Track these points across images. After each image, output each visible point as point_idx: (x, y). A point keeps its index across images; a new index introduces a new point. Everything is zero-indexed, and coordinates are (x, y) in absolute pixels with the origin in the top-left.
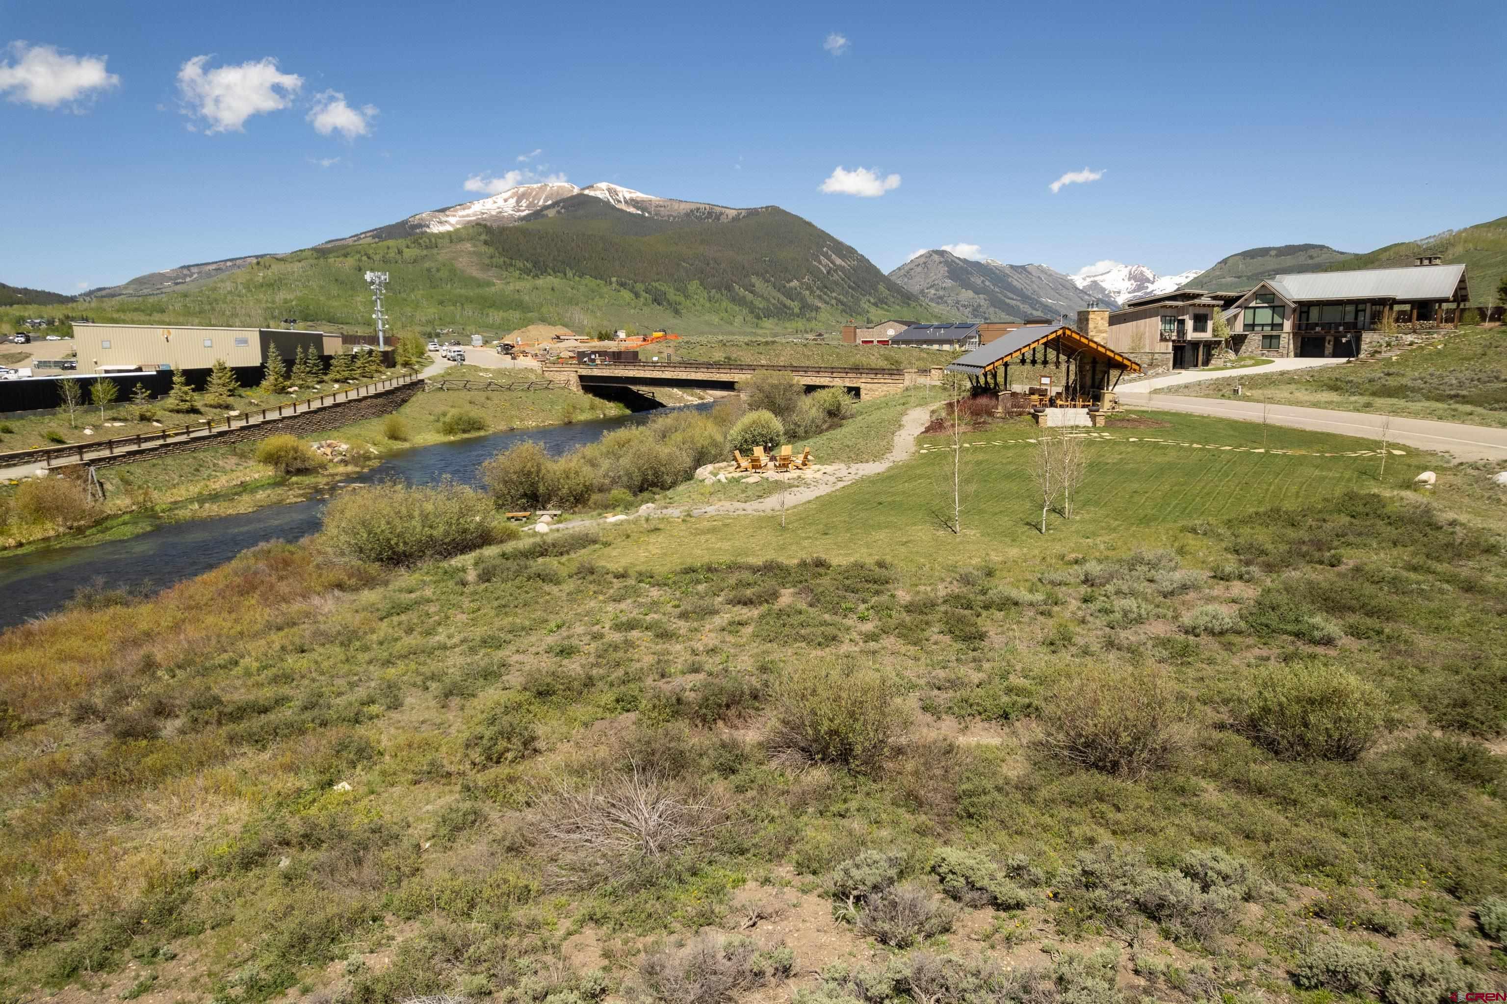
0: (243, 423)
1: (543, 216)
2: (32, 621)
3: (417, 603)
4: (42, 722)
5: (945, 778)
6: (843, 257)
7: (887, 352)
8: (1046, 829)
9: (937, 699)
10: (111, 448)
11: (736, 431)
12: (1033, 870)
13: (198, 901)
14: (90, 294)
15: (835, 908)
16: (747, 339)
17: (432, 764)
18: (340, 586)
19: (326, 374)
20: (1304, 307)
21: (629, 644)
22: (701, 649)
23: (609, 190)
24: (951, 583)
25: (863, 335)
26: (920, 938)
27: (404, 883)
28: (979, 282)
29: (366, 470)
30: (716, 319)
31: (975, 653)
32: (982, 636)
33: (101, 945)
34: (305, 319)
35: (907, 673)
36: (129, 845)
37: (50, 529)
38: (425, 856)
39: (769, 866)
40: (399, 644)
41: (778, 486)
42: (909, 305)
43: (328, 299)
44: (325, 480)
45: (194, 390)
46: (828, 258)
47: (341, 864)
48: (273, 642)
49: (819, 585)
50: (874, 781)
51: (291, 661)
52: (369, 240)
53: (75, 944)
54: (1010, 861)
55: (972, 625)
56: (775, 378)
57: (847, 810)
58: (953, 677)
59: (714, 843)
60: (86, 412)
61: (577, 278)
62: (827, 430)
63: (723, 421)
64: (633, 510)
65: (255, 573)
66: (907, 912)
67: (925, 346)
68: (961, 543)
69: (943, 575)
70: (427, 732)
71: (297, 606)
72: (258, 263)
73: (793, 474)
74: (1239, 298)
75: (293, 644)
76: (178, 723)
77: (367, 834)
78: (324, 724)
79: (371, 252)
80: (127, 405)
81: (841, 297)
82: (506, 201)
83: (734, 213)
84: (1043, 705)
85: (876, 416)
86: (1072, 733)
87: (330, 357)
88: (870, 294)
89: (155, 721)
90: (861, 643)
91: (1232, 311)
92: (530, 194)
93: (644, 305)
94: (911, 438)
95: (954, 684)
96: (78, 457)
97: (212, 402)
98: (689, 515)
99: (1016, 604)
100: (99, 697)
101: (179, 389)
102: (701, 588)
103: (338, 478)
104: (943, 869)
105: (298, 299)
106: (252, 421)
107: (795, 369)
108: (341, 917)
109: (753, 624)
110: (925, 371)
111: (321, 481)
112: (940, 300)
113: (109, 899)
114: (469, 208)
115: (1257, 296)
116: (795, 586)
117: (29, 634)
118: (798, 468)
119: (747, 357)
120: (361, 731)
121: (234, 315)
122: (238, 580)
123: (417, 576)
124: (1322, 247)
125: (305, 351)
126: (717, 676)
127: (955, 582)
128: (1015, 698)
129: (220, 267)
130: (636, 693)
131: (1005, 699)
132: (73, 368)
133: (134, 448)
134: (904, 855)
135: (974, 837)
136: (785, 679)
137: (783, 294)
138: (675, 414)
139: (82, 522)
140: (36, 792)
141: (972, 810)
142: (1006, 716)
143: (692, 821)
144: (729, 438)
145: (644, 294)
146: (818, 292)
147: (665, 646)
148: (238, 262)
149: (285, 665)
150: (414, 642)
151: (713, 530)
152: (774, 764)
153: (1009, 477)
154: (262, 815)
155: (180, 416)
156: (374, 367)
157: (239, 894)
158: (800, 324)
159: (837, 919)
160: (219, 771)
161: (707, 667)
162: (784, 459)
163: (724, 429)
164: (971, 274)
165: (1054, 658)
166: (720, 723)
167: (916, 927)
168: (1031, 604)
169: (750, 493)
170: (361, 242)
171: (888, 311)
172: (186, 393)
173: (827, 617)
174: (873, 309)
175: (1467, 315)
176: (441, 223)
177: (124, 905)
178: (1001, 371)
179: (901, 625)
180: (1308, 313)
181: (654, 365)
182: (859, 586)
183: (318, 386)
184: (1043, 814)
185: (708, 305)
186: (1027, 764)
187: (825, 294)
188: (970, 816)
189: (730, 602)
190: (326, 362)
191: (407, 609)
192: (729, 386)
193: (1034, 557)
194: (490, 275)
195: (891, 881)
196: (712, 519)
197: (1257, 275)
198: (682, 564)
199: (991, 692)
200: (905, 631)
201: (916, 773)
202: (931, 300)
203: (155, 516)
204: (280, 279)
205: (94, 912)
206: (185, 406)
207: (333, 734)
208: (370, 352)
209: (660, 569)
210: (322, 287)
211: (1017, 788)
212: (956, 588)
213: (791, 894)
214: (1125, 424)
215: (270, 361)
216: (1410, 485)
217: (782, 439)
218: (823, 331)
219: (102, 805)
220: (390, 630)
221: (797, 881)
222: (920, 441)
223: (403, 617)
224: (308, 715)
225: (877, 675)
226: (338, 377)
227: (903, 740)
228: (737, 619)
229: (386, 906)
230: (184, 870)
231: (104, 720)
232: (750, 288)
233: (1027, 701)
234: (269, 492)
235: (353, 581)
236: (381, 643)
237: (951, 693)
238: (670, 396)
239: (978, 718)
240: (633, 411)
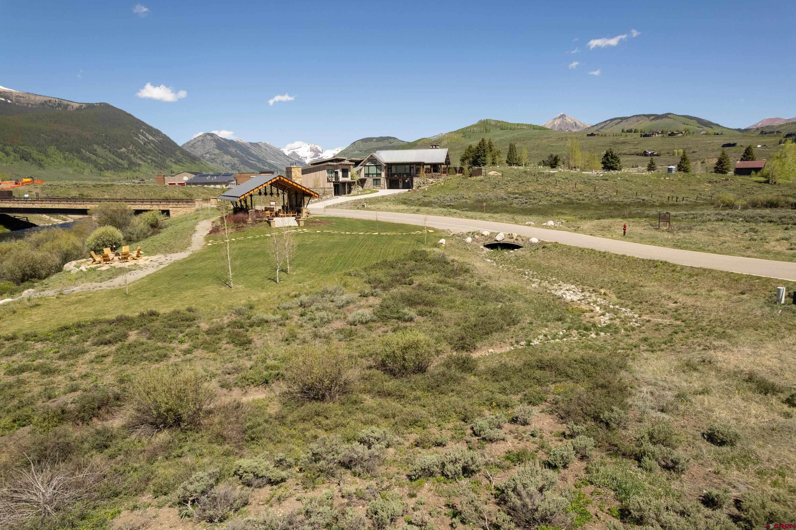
5: (237, 422)
6: (153, 136)
7: (184, 190)
8: (292, 436)
9: (228, 380)
11: (90, 239)
12: (288, 460)
15: (180, 511)
16: (94, 183)
20: (389, 166)
21: (21, 382)
22: (77, 376)
24: (231, 315)
25: (169, 180)
26: (232, 513)
28: (234, 151)
30: (70, 171)
31: (247, 352)
32: (250, 342)
35: (210, 369)
39: (136, 498)
41: (122, 271)
42: (195, 163)
46: (144, 135)
49: (153, 326)
50: (197, 432)
54: (276, 458)
55: (244, 336)
56: (114, 206)
57: (182, 452)
58: (236, 366)
59: (96, 495)
62: (151, 235)
63: (81, 234)
64: (17, 294)
66: (223, 501)
67: (206, 186)
68: (234, 293)
69: (226, 311)
73: (130, 263)
74: (361, 161)
81: (154, 158)
83: (77, 105)
84: (285, 372)
85: (180, 226)
86: (301, 384)
88: (171, 157)
90: (182, 356)
91: (359, 167)
93: (14, 160)
94: (202, 238)
95: (237, 370)
98: (61, 294)
99: (267, 322)
102: (74, 338)
104: (241, 471)
107: (128, 200)
109: (112, 355)
110: (207, 200)
112: (213, 160)
115: (369, 160)
116: (138, 329)
118: (134, 259)
119: (95, 194)
124: (394, 138)
126: (90, 390)
127: (233, 315)
128: (270, 371)
130: (30, 413)
131: (265, 373)
134: (218, 469)
135: (256, 450)
136: (136, 384)
137: (116, 156)
138: (45, 231)
141: (253, 436)
142: (266, 382)
143: (79, 485)
144: (86, 244)
145: (13, 154)
146: (139, 155)
147: (50, 379)
151: (79, 301)
152: (133, 436)
153: (257, 255)
158: (129, 174)
159: (182, 517)
161: (82, 387)
162: (125, 255)
163: (82, 238)
164: (229, 146)
165: (288, 347)
166: (95, 419)
167: (229, 508)
168: (275, 321)
169: (103, 276)
171: (183, 166)
173: (160, 344)
174: (174, 165)
175: (450, 170)
178: (249, 199)
179: (205, 342)
180: (391, 168)
181: (26, 200)
182: (178, 323)
184: (290, 429)
185: (64, 161)
186: (280, 405)
187: (144, 156)
188: (253, 439)
189: (95, 344)
192: (84, 212)
193: (274, 296)
195: (212, 486)
196: (78, 294)
197: (368, 150)
198: (58, 325)
199: (258, 371)
200: (207, 346)
201: (221, 423)
202: (208, 160)
209: (41, 330)
211: (276, 419)
212: (234, 318)
213: (151, 511)
214: (314, 224)
216: (437, 245)
217: (123, 242)
218: (144, 178)
221: (155, 502)
222: (207, 239)
225: (192, 373)
227: (212, 406)
228: (101, 354)
232: (94, 152)
233: (277, 372)
237: (236, 375)
238: (41, 220)
239: (252, 386)
240: (12, 230)
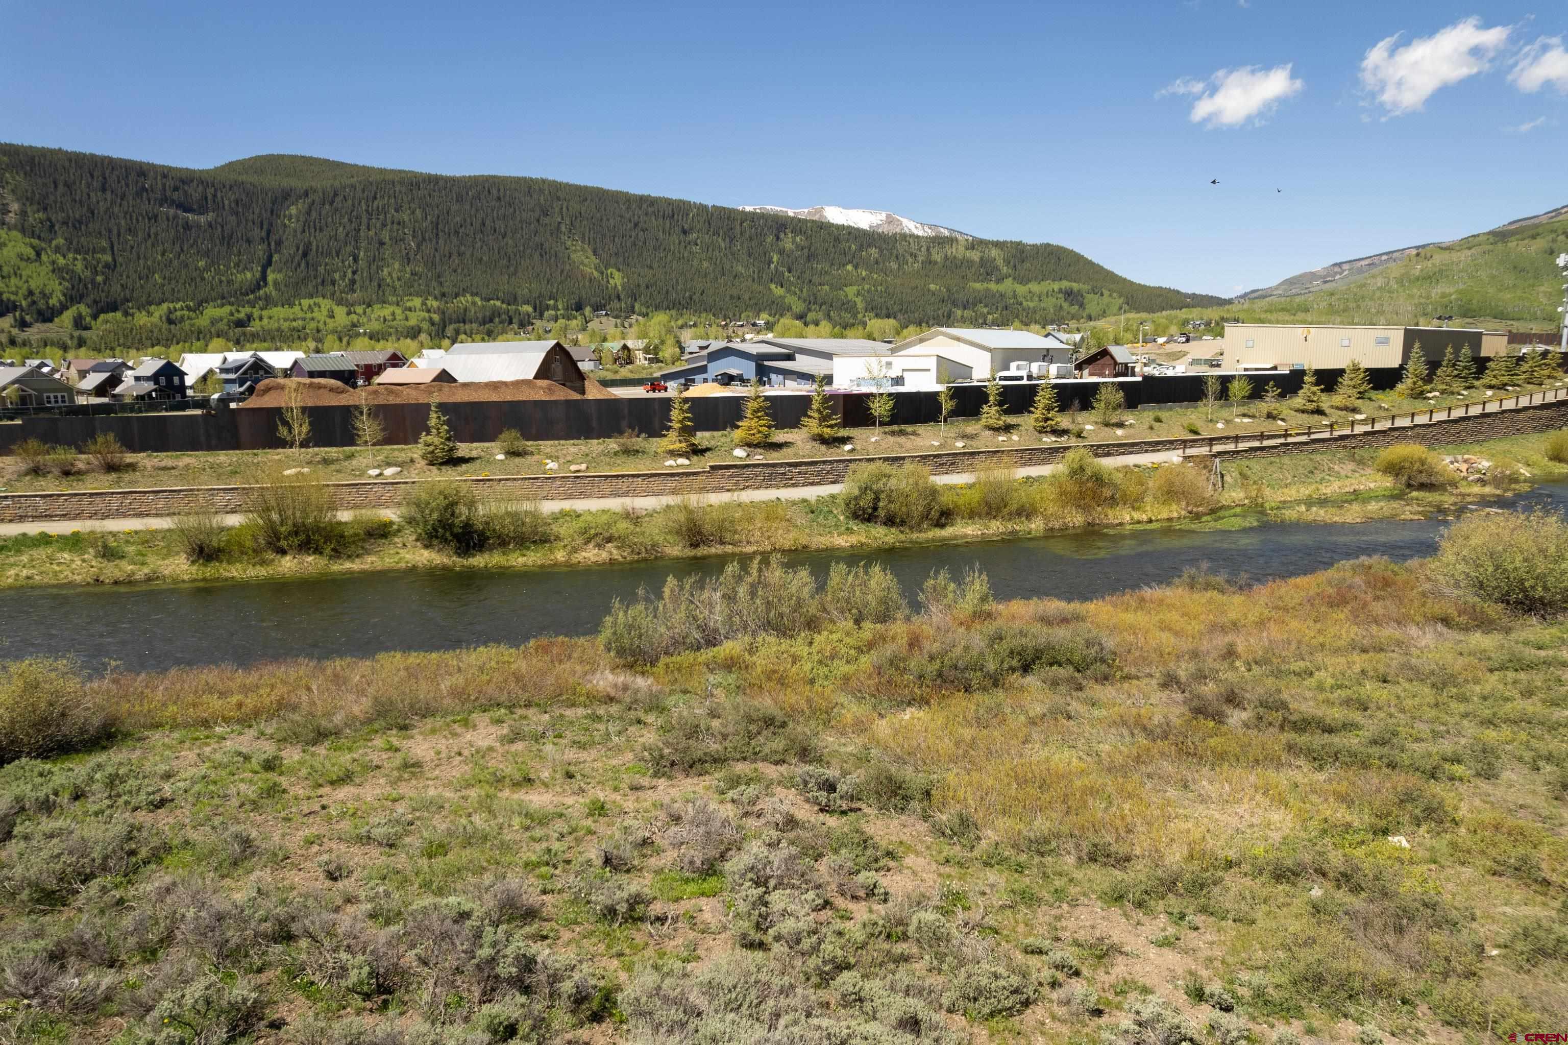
0: (1368, 428)
2: (1146, 588)
3: (1547, 663)
4: (1138, 678)
10: (1237, 443)
13: (1227, 889)
14: (1244, 296)
17: (1524, 860)
18: (1446, 621)
19: (1478, 379)
27: (1452, 981)
29: (1509, 494)
33: (1143, 887)
34: (1464, 316)
36: (1181, 811)
37: (1175, 510)
38: (1488, 964)
40: (1509, 705)
44: (1452, 499)
45: (1322, 391)
47: (1378, 923)
48: (1354, 663)
51: (1369, 688)
53: (1125, 877)
60: (1222, 407)
65: (1350, 587)
70: (1524, 821)
71: (1389, 632)
72: (1418, 255)
75: (1376, 670)
76: (1244, 715)
77: (1417, 904)
78: (1392, 766)
80: (1257, 402)
87: (1488, 359)
89: (1225, 707)
96: (1207, 448)
97: (1339, 404)
100: (1183, 671)
101: (1309, 388)
103: (1469, 499)
105: (1459, 292)
106: (1378, 427)
108: (1365, 978)
111: (1447, 500)
113: (1156, 851)
117: (1143, 600)
120: (1436, 789)
121: (1381, 312)
122: (1331, 591)
123: (1554, 631)
125: (1457, 352)
129: (1373, 262)
132: (1218, 366)
133: (1257, 444)
139: (1200, 509)
140: (1122, 736)
148: (1395, 255)
149: (1362, 690)
150: (1530, 709)
154: (1303, 835)
155: (1305, 416)
156: (1547, 372)
157: (1265, 901)
160: (1271, 774)
172: (1314, 393)
177: (1167, 862)
183: (1465, 393)
190: (1481, 364)
191: (1530, 667)
203: (1263, 513)
204: (1441, 271)
205: (1143, 856)
206: (1312, 406)
207: (1402, 781)
208: (1545, 354)
210: (1493, 277)
215: (1410, 363)
219: (1168, 768)
220: (1501, 687)
223: (1522, 676)
224: (1376, 751)
226: (1494, 382)
229: (1422, 994)
230: (1221, 854)
231: (1183, 692)
234: (1382, 504)
235: (1463, 619)
236: (1485, 698)
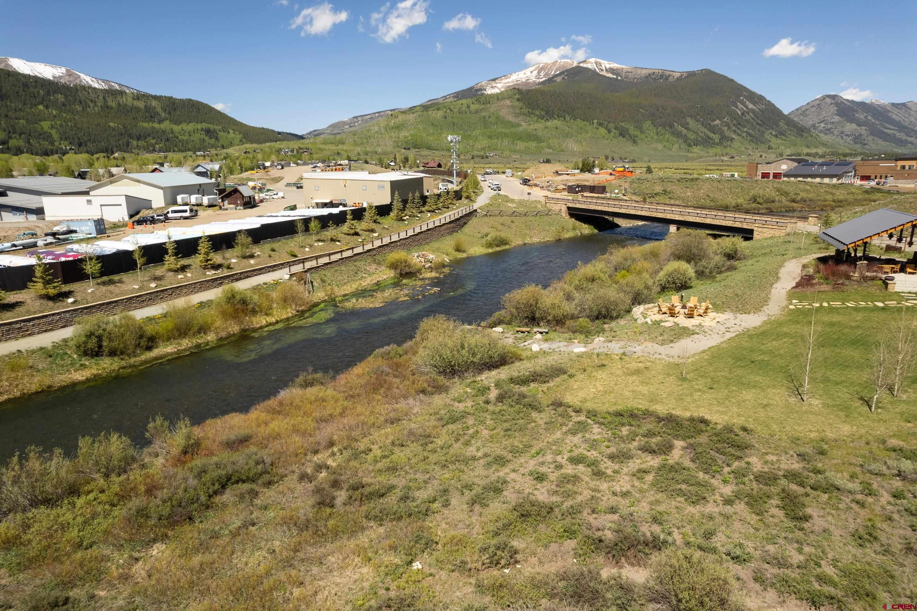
1: (553, 81)
6: (754, 103)
14: (310, 133)
23: (596, 63)
28: (862, 117)
30: (660, 146)
34: (415, 147)
42: (802, 136)
43: (428, 135)
46: (743, 103)
52: (451, 99)
61: (572, 121)
72: (392, 114)
79: (452, 107)
81: (750, 131)
82: (531, 72)
83: (678, 75)
88: (772, 129)
92: (547, 67)
93: (614, 137)
105: (412, 135)
112: (828, 131)
114: (510, 77)
121: (378, 145)
129: (372, 117)
137: (708, 129)
145: (614, 130)
146: (734, 128)
148: (382, 114)
158: (718, 150)
164: (857, 111)
170: (447, 100)
171: (784, 140)
174: (773, 139)
176: (492, 87)
185: (656, 137)
187: (739, 129)
194: (519, 120)
202: (821, 132)
204: (403, 125)
210: (425, 128)
218: (734, 155)
232: (686, 126)
